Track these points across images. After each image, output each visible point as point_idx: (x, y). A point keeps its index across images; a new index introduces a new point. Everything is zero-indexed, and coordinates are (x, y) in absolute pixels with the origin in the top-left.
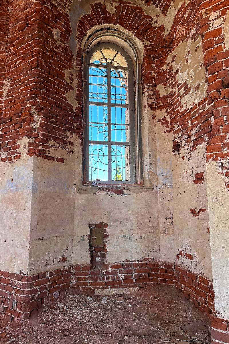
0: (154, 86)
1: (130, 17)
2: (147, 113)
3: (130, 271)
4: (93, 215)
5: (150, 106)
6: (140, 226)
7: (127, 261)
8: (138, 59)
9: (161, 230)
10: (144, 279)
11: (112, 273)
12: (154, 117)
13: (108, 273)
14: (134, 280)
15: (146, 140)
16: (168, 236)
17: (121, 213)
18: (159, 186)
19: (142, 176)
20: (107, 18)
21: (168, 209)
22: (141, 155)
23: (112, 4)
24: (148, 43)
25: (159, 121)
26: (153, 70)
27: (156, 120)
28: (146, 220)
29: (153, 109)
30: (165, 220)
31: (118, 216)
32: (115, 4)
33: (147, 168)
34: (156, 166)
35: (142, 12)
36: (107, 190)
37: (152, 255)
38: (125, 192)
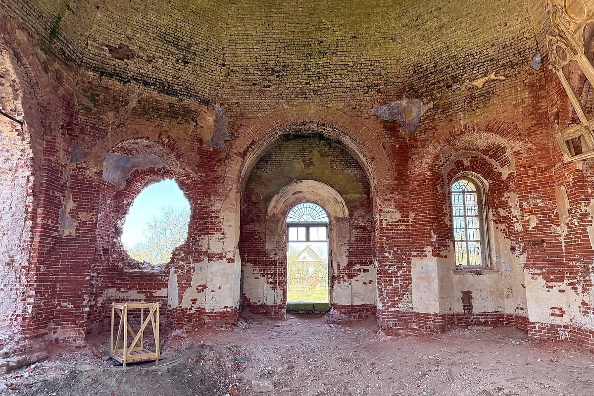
0: (497, 208)
1: (479, 166)
2: (492, 225)
3: (487, 318)
4: (464, 286)
5: (495, 221)
6: (492, 293)
7: (485, 312)
8: (484, 190)
9: (505, 296)
10: (496, 323)
11: (477, 318)
12: (497, 228)
13: (474, 318)
14: (490, 323)
15: (493, 242)
16: (509, 299)
17: (480, 286)
18: (503, 270)
19: (491, 263)
20: (464, 168)
21: (509, 284)
22: (490, 250)
23: (467, 159)
24: (491, 182)
25: (501, 230)
26: (495, 198)
27: (499, 230)
28: (495, 290)
29: (496, 223)
30: (507, 290)
31: (478, 287)
32: (469, 159)
33: (494, 259)
34: (500, 258)
35: (486, 162)
36: (471, 272)
37: (500, 310)
38: (482, 273)
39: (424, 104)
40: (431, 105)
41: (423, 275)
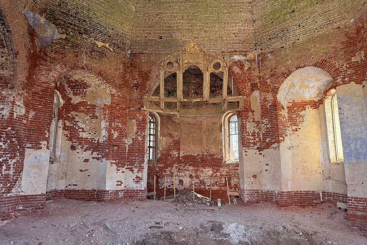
0: (64, 120)
1: (62, 89)
9: (60, 178)
12: (63, 133)
14: (52, 197)
15: (59, 142)
16: (63, 180)
18: (62, 161)
21: (64, 170)
24: (65, 102)
25: (65, 135)
30: (62, 174)
34: (62, 153)
39: (58, 32)
40: (64, 36)
41: (36, 164)
